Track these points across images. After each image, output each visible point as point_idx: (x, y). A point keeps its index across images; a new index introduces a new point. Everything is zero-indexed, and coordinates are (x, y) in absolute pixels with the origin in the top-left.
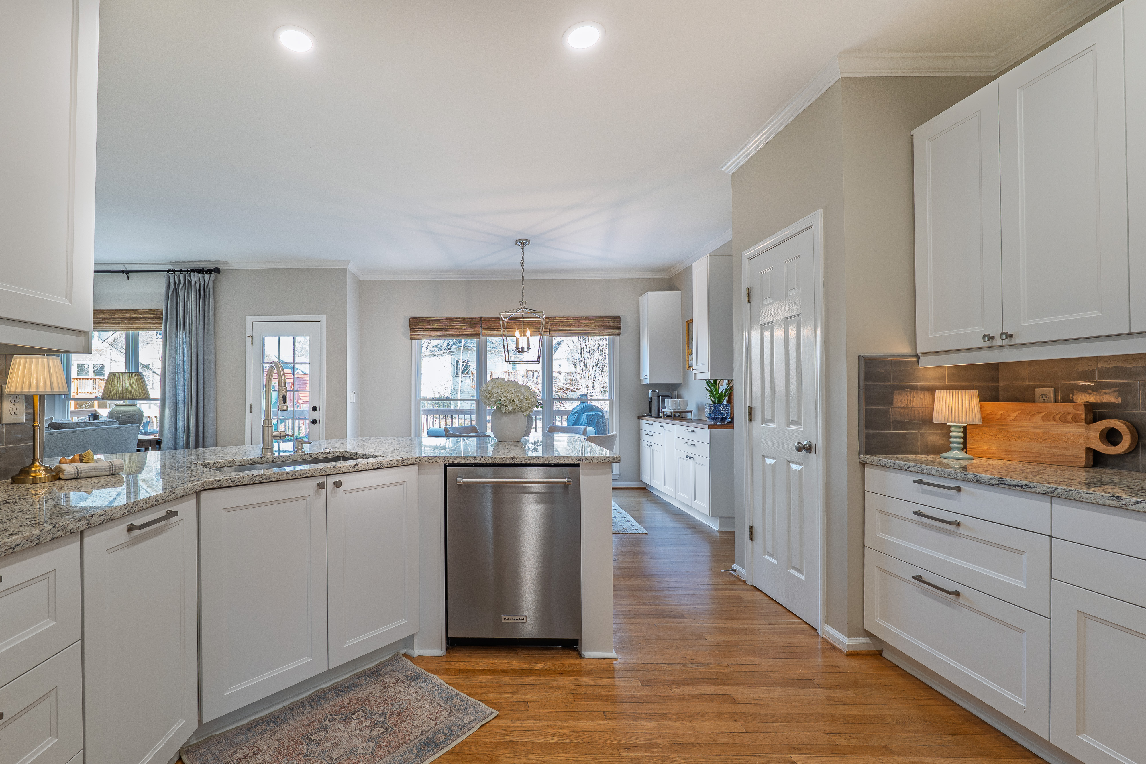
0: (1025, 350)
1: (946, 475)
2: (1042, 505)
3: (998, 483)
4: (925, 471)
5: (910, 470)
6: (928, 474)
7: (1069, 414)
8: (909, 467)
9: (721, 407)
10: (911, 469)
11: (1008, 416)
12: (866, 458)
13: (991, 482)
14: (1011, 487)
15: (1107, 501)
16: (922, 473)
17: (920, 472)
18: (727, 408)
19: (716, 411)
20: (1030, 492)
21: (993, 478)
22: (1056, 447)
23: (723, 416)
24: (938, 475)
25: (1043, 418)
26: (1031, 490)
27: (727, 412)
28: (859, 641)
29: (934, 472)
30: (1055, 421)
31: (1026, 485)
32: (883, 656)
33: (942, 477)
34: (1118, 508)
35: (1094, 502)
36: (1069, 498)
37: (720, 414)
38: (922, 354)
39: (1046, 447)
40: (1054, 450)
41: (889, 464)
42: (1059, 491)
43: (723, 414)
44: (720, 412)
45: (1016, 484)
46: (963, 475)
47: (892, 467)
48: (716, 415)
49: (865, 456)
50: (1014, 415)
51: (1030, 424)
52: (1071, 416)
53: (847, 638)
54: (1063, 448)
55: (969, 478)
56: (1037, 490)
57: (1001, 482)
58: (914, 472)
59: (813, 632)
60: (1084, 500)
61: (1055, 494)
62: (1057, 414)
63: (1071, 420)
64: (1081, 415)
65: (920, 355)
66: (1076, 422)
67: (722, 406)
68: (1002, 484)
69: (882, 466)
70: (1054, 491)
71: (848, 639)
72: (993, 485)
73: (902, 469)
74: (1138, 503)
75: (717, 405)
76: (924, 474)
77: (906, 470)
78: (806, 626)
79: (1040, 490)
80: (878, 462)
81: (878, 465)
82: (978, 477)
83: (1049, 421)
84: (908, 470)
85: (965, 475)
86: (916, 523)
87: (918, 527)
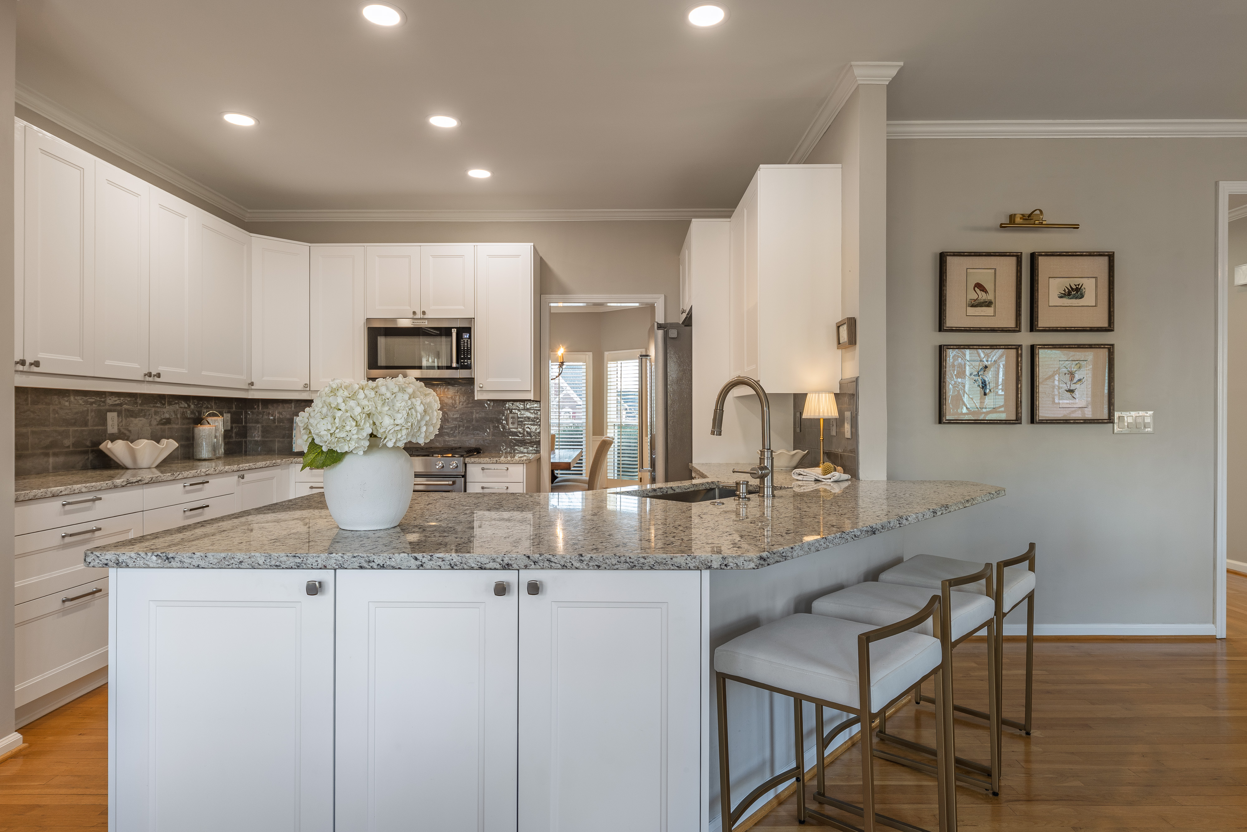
1: (93, 489)
3: (126, 483)
8: (61, 492)
10: (63, 493)
14: (134, 484)
17: (72, 493)
21: (124, 481)
29: (84, 490)
35: (166, 480)
41: (40, 495)
45: (135, 481)
46: (105, 485)
47: (43, 497)
55: (110, 486)
57: (128, 482)
60: (163, 480)
68: (129, 483)
69: (31, 500)
73: (53, 496)
76: (76, 493)
77: (57, 496)
80: (26, 496)
81: (26, 499)
82: (115, 483)
84: (60, 495)
85: (107, 484)
86: (62, 546)
87: (62, 550)
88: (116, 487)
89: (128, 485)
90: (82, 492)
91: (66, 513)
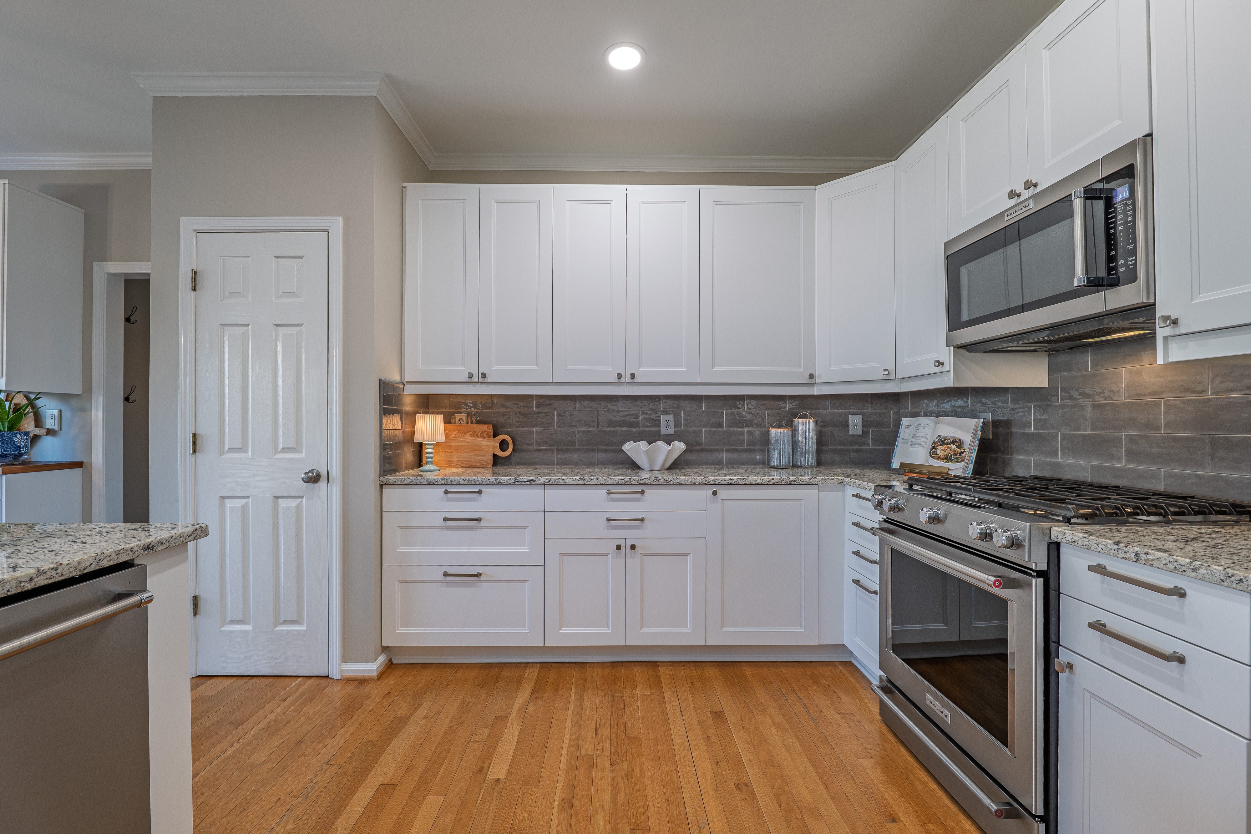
0: (491, 386)
1: (472, 482)
2: (539, 491)
3: (514, 482)
4: (453, 483)
5: (439, 483)
6: (456, 484)
7: (485, 431)
9: (16, 436)
11: (451, 434)
12: (387, 479)
13: (509, 482)
15: (578, 481)
16: (451, 484)
17: (449, 483)
18: (27, 439)
19: (7, 443)
20: (535, 484)
22: (478, 455)
23: (20, 451)
24: (465, 484)
25: (472, 435)
26: (536, 483)
27: (26, 445)
28: (380, 660)
29: (462, 482)
30: (478, 437)
31: (533, 480)
32: (393, 663)
33: (469, 484)
34: (583, 484)
35: (571, 483)
36: (558, 484)
37: (15, 448)
38: (407, 382)
39: (473, 455)
40: (477, 457)
41: (416, 481)
42: (553, 480)
43: (20, 448)
44: (15, 445)
45: (526, 480)
46: (487, 480)
48: (5, 451)
49: (386, 477)
50: (455, 433)
51: (465, 439)
52: (486, 433)
53: (373, 664)
54: (482, 455)
55: (492, 482)
56: (539, 482)
58: (443, 484)
59: (327, 680)
60: (566, 484)
61: (550, 482)
62: (479, 432)
63: (485, 436)
64: (491, 432)
65: (405, 383)
66: (489, 437)
67: (23, 435)
68: (517, 482)
69: (407, 484)
70: (550, 481)
71: (375, 664)
72: (510, 484)
73: (429, 484)
74: (592, 480)
75: (7, 434)
77: (434, 484)
78: (312, 680)
79: (542, 481)
80: (403, 481)
81: (403, 483)
83: (475, 437)
84: (436, 483)
86: (445, 527)
87: (446, 530)
88: (500, 483)
89: (517, 483)
90: (461, 484)
91: (448, 500)
